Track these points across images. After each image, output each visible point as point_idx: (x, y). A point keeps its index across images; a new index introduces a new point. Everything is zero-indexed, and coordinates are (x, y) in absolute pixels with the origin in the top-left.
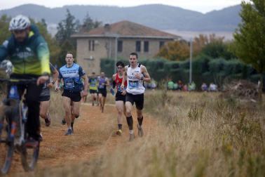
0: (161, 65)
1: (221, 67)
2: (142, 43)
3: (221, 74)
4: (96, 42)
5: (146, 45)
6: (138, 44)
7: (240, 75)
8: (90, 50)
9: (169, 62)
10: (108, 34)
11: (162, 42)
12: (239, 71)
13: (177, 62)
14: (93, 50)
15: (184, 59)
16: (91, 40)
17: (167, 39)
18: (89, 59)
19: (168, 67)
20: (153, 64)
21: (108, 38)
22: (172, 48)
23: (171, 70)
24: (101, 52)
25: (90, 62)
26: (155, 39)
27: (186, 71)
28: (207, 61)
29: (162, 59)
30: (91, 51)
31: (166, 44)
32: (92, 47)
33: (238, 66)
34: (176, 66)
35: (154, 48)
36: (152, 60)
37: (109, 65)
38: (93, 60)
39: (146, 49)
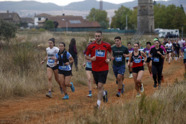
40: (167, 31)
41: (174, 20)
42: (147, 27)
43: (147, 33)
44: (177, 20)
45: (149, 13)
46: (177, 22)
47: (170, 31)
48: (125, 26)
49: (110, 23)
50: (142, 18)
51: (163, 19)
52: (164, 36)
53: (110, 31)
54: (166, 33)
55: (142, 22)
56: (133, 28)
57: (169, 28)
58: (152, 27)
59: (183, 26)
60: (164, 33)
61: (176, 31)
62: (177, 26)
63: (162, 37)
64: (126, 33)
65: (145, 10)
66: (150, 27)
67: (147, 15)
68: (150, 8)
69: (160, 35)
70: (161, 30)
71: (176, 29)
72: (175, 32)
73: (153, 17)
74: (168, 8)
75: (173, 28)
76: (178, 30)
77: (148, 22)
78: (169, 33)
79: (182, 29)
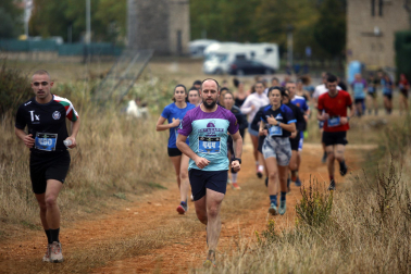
8: (373, 14)
14: (381, 14)
18: (371, 35)
24: (398, 19)
25: (374, 40)
30: (377, 18)
32: (377, 9)
38: (380, 35)
40: (234, 49)
41: (259, 9)
42: (164, 36)
43: (164, 55)
44: (272, 10)
46: (272, 15)
47: (245, 49)
48: (82, 29)
49: (27, 16)
52: (225, 66)
53: (26, 48)
54: (231, 59)
56: (110, 37)
57: (241, 40)
58: (179, 33)
59: (291, 30)
60: (222, 57)
61: (269, 51)
62: (271, 32)
63: (218, 72)
64: (87, 55)
66: (173, 36)
69: (211, 65)
70: (214, 47)
71: (268, 40)
72: (264, 54)
75: (255, 39)
76: (274, 47)
77: (165, 16)
78: (240, 57)
79: (290, 43)
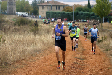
0: (64, 13)
1: (82, 14)
2: (58, 7)
3: (82, 16)
4: (44, 7)
5: (59, 7)
6: (57, 7)
7: (88, 16)
8: (43, 9)
9: (66, 13)
10: (48, 4)
11: (64, 7)
12: (87, 15)
13: (68, 12)
15: (70, 12)
16: (43, 6)
17: (65, 6)
18: (42, 12)
19: (66, 14)
20: (62, 13)
21: (48, 6)
22: (67, 8)
23: (67, 15)
24: (46, 10)
26: (62, 6)
27: (72, 15)
28: (78, 12)
29: (64, 12)
31: (65, 7)
33: (87, 14)
34: (69, 14)
35: (61, 8)
36: (61, 12)
37: (48, 14)
38: (44, 12)
39: (59, 9)
41: (25, 8)
42: (13, 11)
44: (27, 8)
45: (14, 4)
50: (10, 6)
51: (19, 7)
55: (10, 8)
59: (29, 11)
60: (20, 14)
62: (27, 11)
63: (19, 16)
65: (11, 2)
66: (14, 11)
67: (12, 5)
68: (14, 2)
70: (19, 13)
72: (26, 14)
73: (15, 6)
74: (21, 1)
75: (24, 12)
76: (27, 13)
77: (13, 9)
78: (22, 14)
79: (29, 13)
